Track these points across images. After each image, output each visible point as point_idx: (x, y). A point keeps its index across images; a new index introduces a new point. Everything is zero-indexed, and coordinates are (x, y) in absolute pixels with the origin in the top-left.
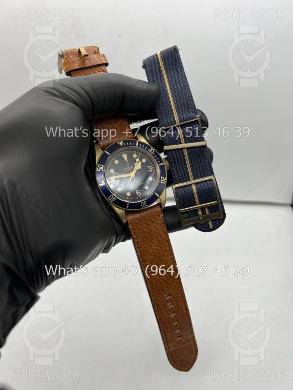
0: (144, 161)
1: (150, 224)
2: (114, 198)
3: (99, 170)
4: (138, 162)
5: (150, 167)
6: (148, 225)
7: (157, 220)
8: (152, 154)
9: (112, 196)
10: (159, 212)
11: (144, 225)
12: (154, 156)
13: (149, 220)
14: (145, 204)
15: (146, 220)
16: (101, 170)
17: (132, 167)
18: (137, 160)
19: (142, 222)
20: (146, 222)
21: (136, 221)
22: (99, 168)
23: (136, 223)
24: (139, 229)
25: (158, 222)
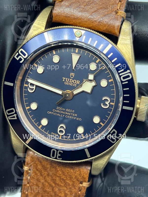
0: (104, 83)
1: (58, 185)
2: (15, 115)
3: (18, 59)
4: (91, 81)
5: (107, 100)
6: (55, 184)
7: (73, 185)
8: (122, 82)
9: (12, 111)
10: (84, 178)
11: (49, 179)
12: (124, 86)
13: (60, 177)
14: (58, 155)
15: (55, 175)
16: (20, 59)
17: (78, 82)
18: (91, 77)
19: (48, 175)
20: (54, 178)
21: (39, 167)
22: (19, 55)
23: (37, 170)
24: (38, 180)
25: (74, 190)
